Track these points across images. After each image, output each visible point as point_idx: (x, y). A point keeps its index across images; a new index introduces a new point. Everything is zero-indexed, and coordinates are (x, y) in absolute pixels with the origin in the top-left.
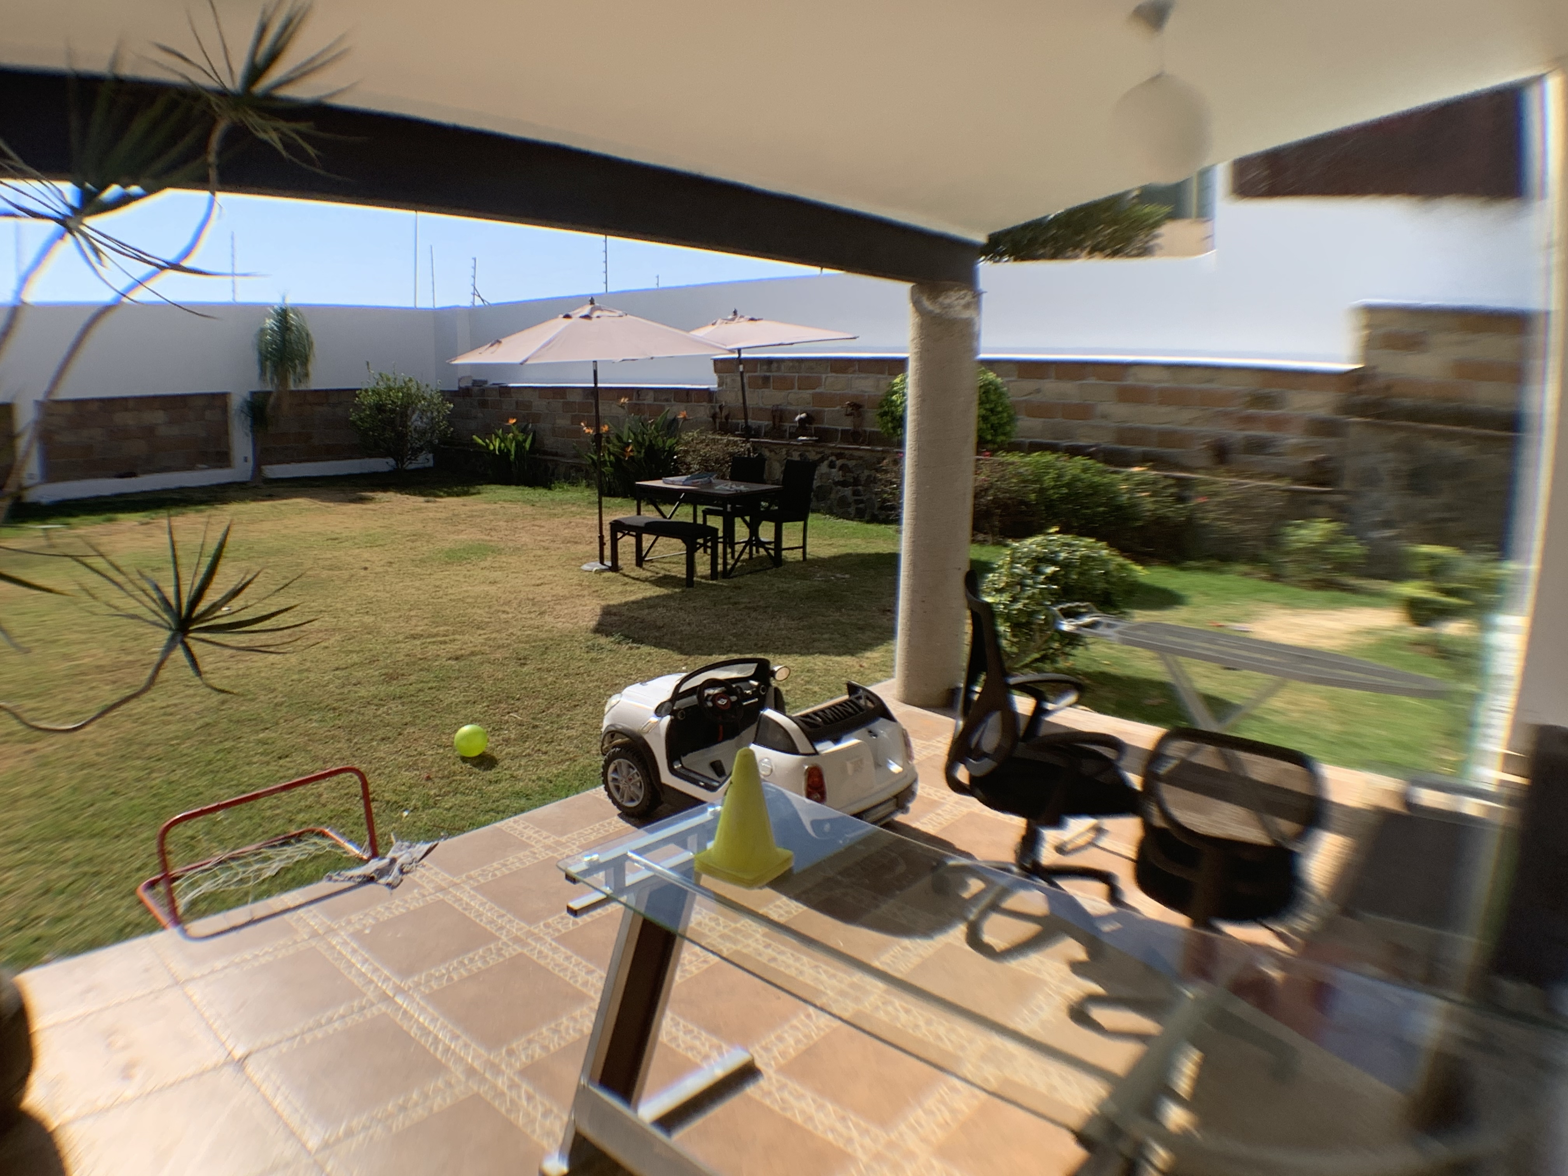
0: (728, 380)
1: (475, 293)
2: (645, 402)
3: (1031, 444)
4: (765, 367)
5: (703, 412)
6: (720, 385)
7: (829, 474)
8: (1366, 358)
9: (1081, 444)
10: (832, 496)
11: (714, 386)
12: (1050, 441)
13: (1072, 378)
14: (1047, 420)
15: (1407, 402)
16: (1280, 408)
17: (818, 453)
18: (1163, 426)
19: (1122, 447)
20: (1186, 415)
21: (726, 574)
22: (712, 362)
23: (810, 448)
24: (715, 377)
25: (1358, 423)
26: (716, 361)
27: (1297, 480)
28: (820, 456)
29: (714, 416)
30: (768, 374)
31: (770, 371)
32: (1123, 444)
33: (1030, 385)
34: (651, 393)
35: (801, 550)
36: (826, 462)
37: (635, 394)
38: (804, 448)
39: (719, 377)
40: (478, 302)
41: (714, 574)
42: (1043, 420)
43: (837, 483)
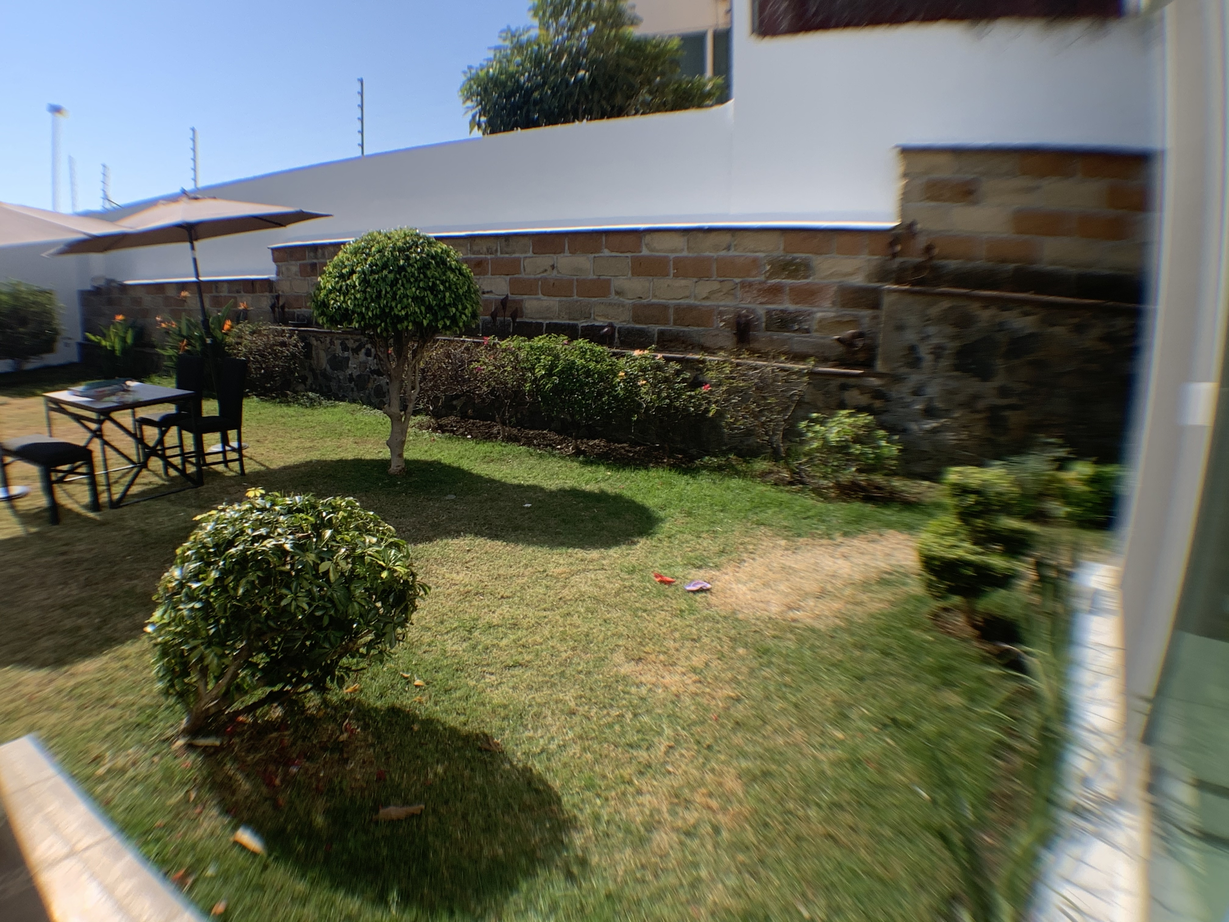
0: (284, 269)
1: (106, 198)
2: (222, 294)
3: (548, 325)
4: (312, 254)
5: (265, 302)
6: (278, 274)
7: (366, 363)
8: (903, 212)
9: (597, 324)
10: (370, 385)
11: (272, 276)
12: (568, 322)
13: (585, 251)
14: (564, 299)
15: (953, 264)
16: (806, 277)
17: (355, 341)
18: (682, 301)
19: (638, 326)
20: (704, 288)
21: (114, 505)
22: (270, 251)
23: (349, 336)
24: (273, 266)
25: (895, 291)
26: (274, 250)
27: (824, 360)
28: (357, 344)
29: (273, 307)
30: (315, 261)
31: (316, 258)
32: (639, 323)
33: (545, 260)
34: (226, 285)
35: (237, 463)
36: (363, 351)
37: (214, 287)
38: (345, 336)
39: (278, 266)
40: (108, 206)
41: (95, 505)
42: (558, 299)
43: (373, 372)
